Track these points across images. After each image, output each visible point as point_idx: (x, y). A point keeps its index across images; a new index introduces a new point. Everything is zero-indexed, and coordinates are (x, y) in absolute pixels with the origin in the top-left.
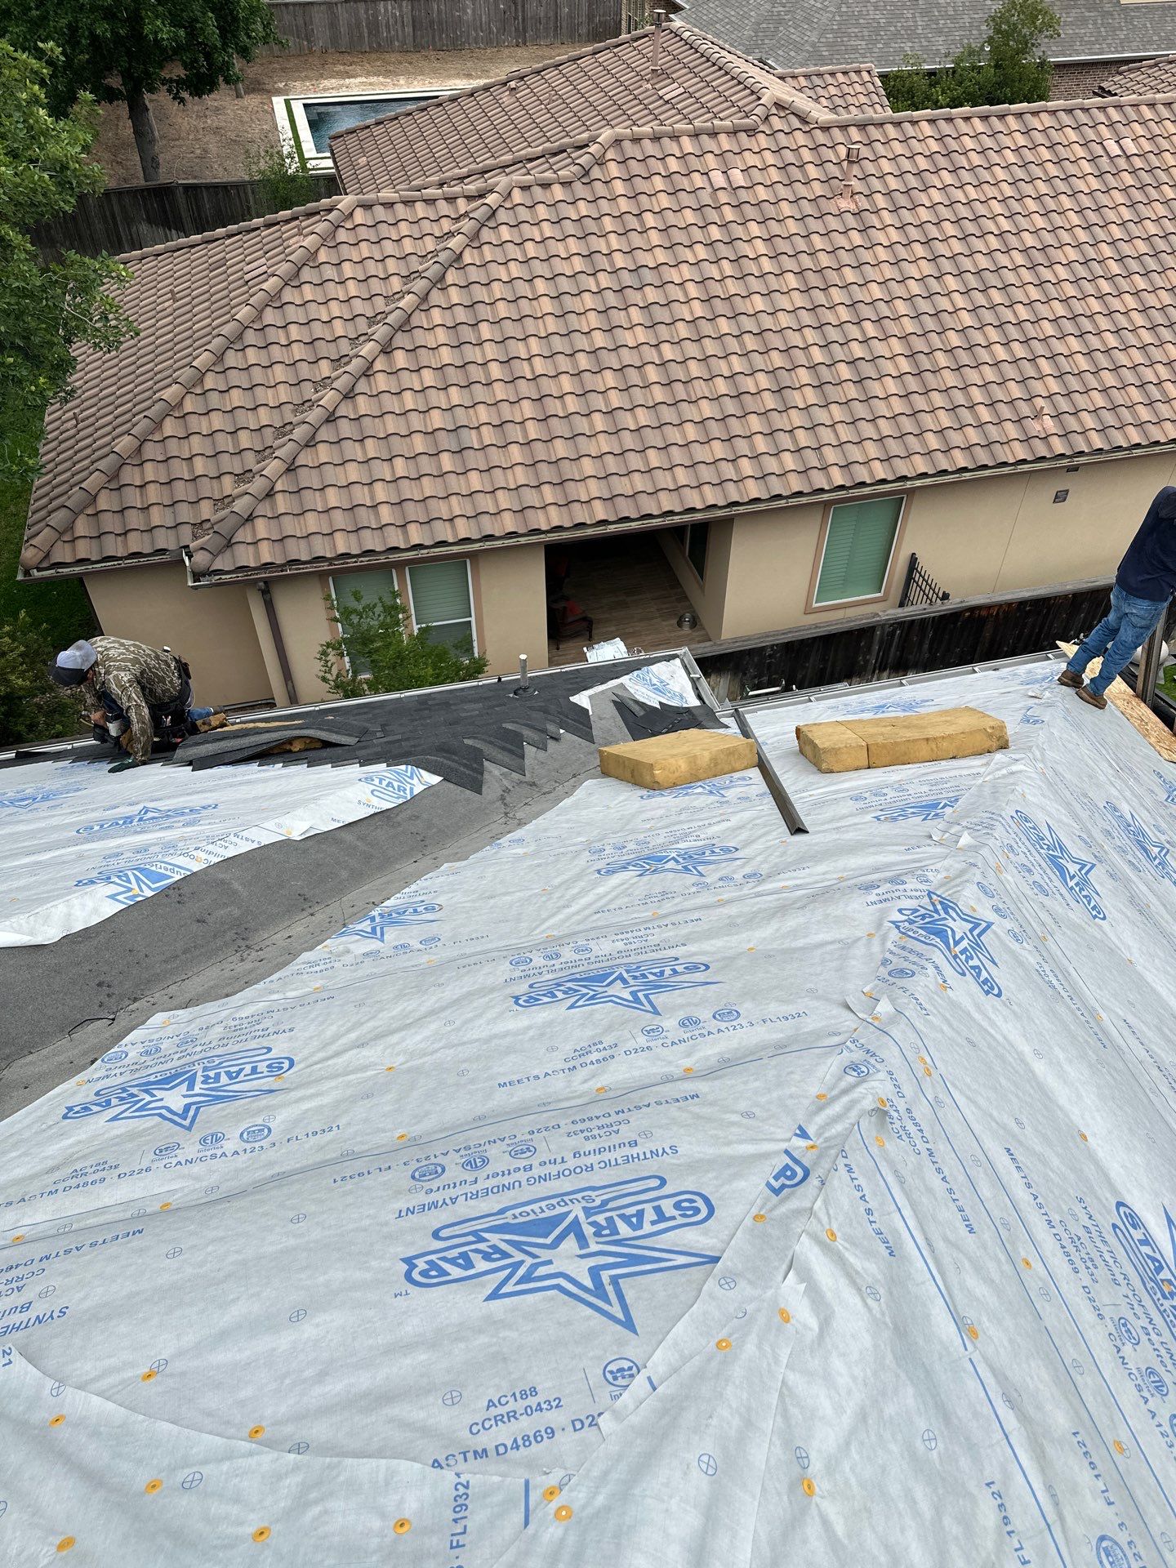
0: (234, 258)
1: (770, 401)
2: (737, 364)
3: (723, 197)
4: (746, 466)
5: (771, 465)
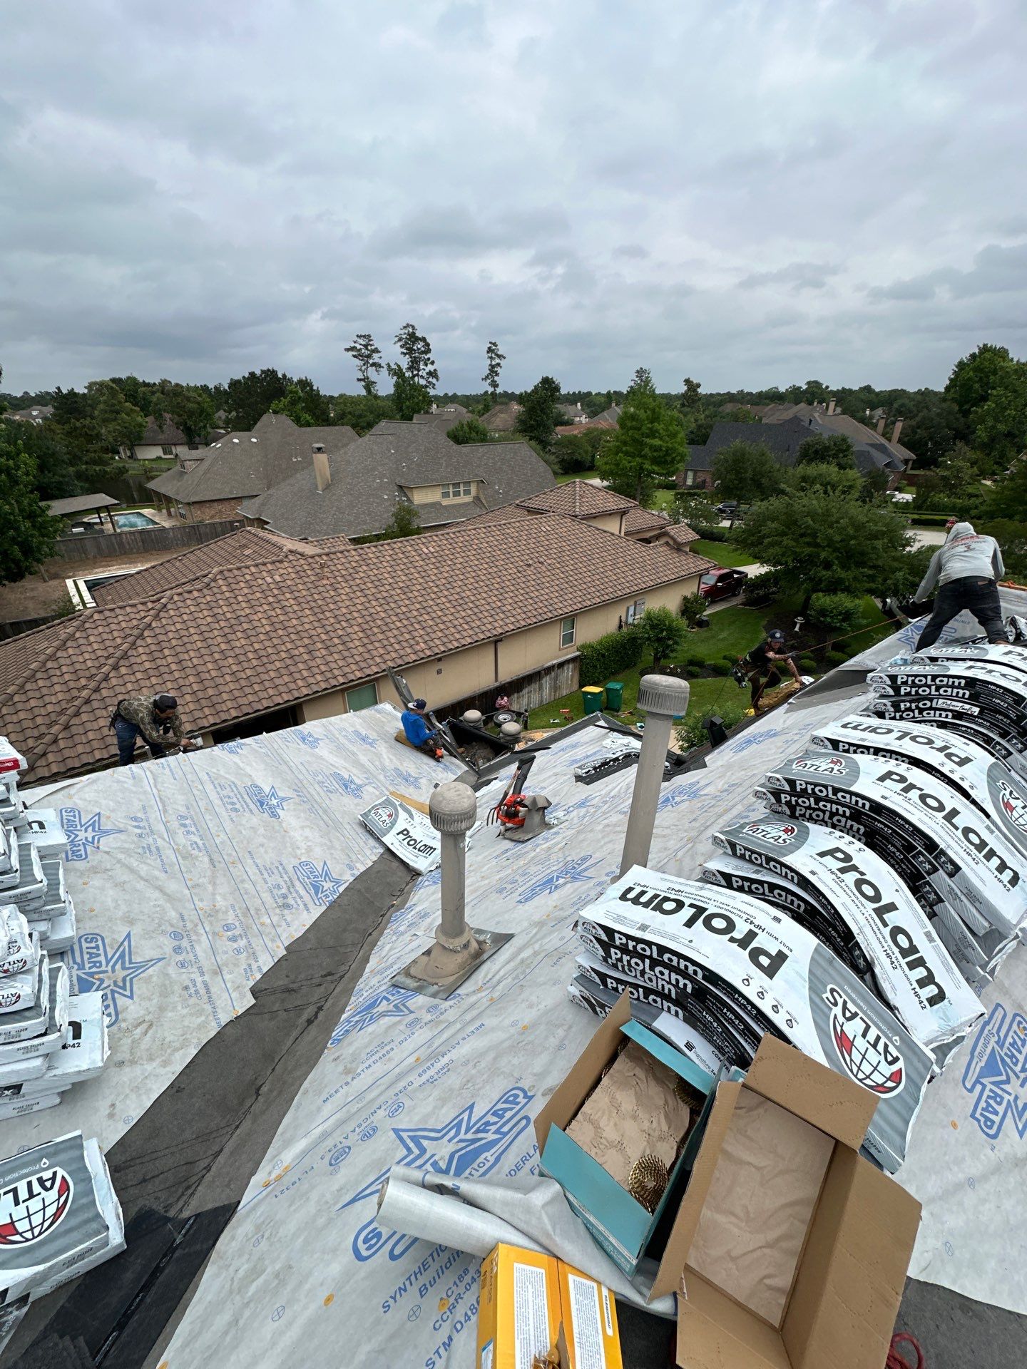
0: (29, 645)
1: (306, 657)
2: (289, 646)
3: (272, 586)
4: (300, 683)
5: (311, 680)
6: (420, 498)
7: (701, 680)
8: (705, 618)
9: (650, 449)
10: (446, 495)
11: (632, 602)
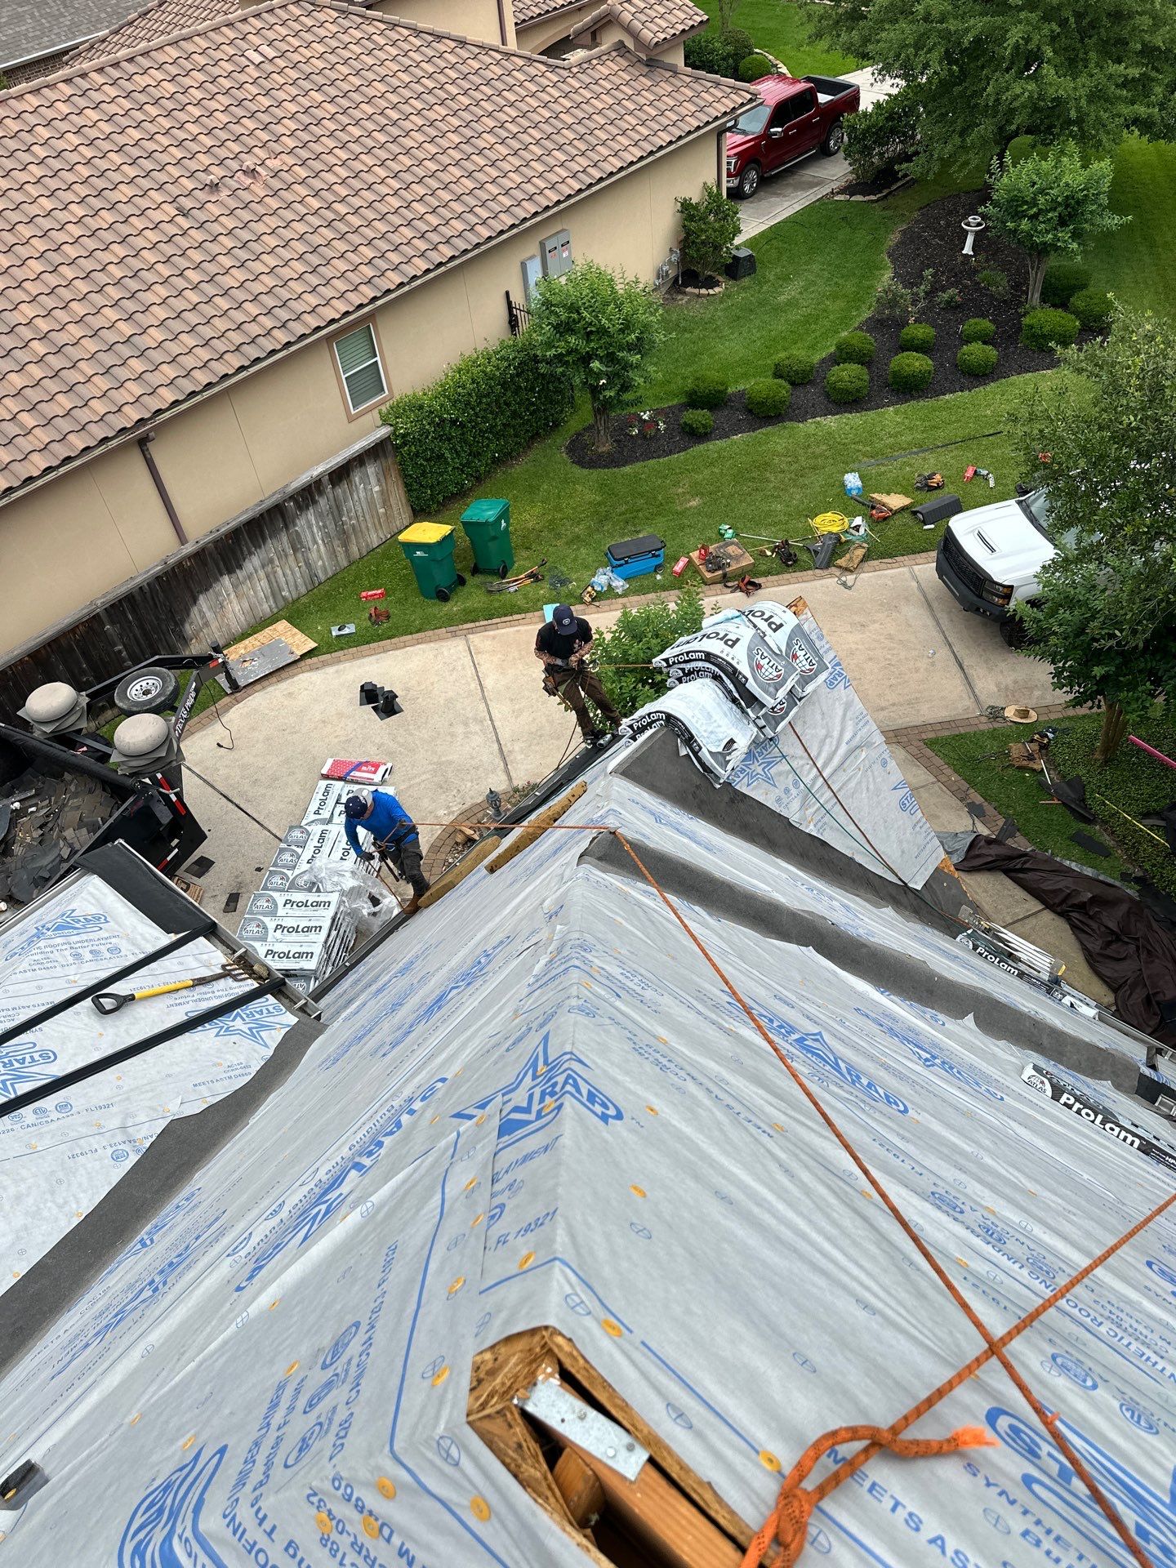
11: (531, 248)
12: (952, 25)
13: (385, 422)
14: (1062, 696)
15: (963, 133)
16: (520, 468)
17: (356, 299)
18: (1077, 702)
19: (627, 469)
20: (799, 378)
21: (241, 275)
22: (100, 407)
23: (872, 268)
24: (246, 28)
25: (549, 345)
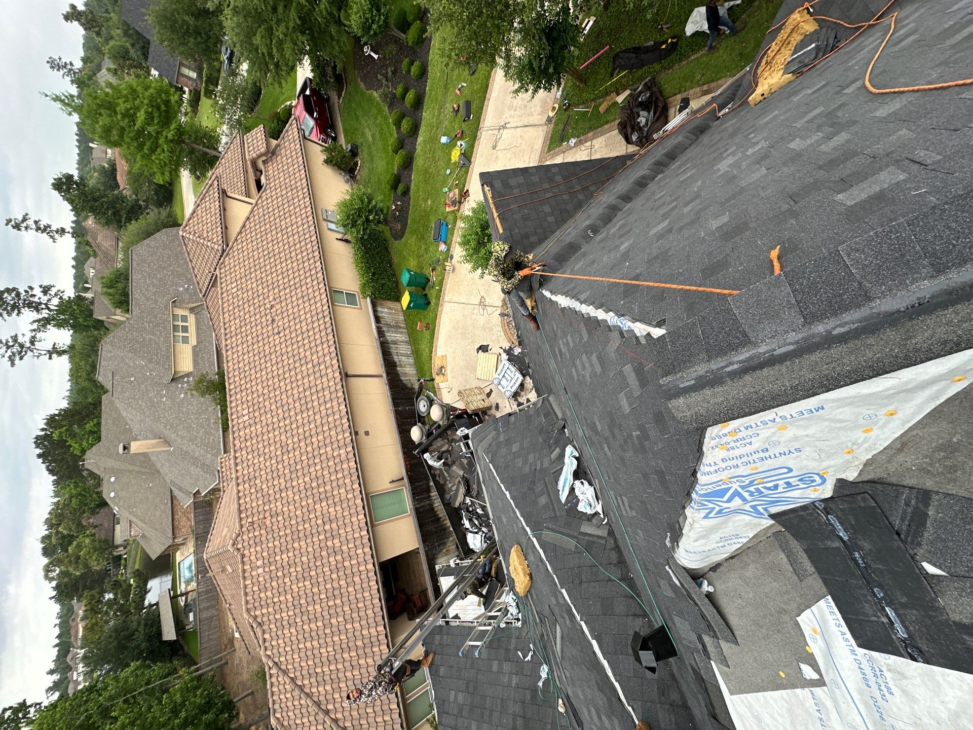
1: (339, 557)
2: (326, 569)
5: (361, 558)
6: (186, 364)
7: (413, 187)
8: (349, 148)
9: (149, 124)
10: (185, 340)
11: (324, 224)
12: (291, 24)
13: (365, 298)
14: (554, 90)
15: (332, 39)
16: (396, 259)
17: (323, 290)
18: (559, 85)
19: (409, 222)
20: (400, 145)
21: (304, 324)
22: (331, 383)
23: (371, 99)
24: (224, 289)
25: (358, 232)
